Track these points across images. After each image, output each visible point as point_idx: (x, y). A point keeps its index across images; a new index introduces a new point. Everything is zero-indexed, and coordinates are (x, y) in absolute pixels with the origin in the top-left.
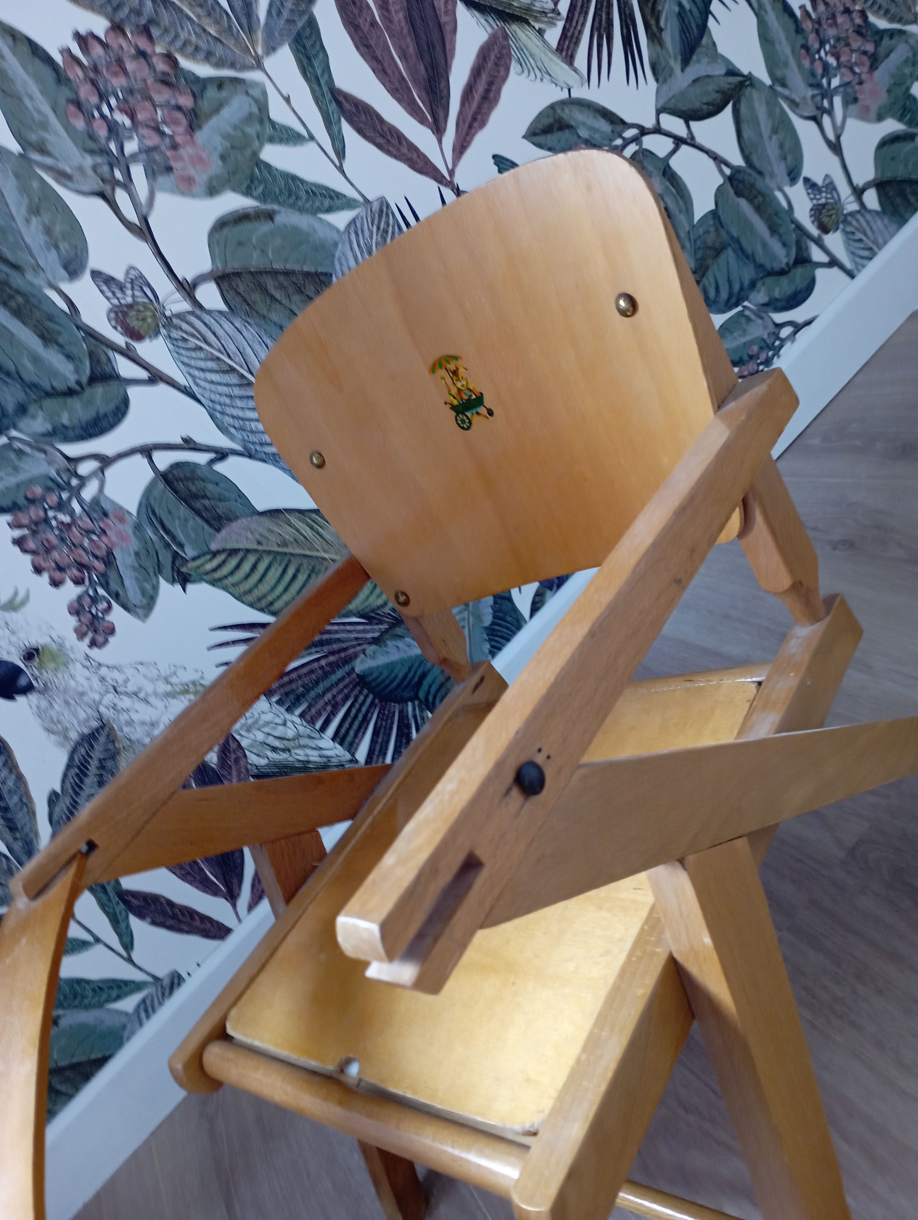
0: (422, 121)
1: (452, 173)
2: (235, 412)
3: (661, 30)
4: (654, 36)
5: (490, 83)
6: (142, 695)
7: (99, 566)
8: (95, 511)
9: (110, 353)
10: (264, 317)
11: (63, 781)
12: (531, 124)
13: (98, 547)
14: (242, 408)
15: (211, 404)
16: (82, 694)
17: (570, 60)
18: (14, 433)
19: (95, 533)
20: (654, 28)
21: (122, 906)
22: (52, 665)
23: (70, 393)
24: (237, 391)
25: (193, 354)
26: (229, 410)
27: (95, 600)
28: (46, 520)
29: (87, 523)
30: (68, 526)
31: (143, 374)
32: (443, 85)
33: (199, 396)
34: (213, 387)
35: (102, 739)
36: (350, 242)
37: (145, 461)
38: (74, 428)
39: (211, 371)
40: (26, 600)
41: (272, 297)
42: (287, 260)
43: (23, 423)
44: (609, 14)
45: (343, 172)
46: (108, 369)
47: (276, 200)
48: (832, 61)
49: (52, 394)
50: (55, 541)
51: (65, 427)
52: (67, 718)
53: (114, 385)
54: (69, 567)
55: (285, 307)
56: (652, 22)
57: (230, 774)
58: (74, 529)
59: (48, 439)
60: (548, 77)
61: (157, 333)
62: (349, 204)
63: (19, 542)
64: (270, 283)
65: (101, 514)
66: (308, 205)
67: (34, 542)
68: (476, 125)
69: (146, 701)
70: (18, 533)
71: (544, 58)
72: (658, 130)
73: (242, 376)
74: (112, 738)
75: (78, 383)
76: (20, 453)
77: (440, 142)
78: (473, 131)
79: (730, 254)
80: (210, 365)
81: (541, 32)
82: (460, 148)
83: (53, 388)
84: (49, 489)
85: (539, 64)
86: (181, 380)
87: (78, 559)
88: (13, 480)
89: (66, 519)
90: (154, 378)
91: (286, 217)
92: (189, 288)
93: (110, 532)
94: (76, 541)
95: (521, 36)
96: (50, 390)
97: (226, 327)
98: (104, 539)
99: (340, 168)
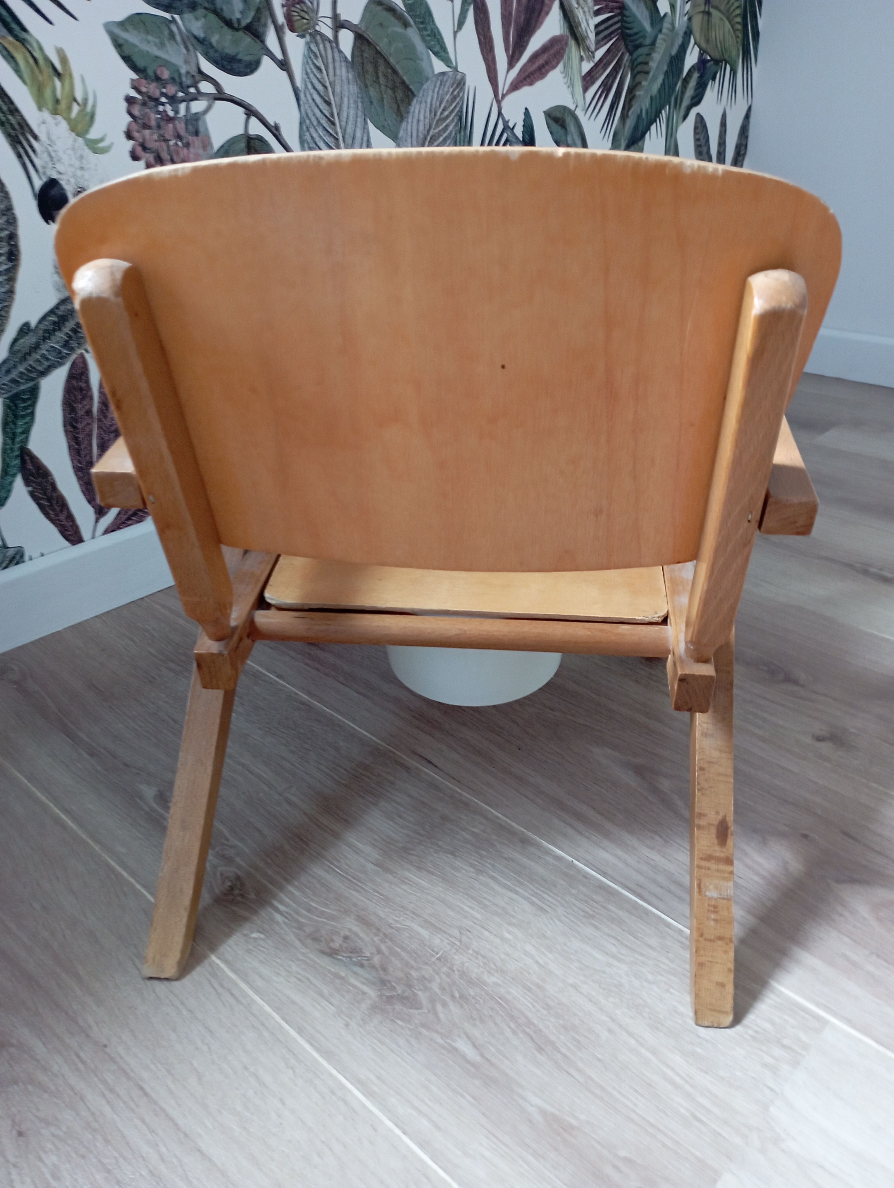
0: (507, 50)
1: (504, 96)
2: (315, 135)
3: (627, 116)
4: (624, 116)
5: (547, 63)
8: (192, 125)
9: (269, 21)
10: (366, 86)
11: (40, 321)
12: (551, 108)
13: (178, 154)
14: (320, 137)
15: (305, 116)
17: (585, 89)
18: (177, 17)
19: (181, 141)
20: (626, 112)
21: (17, 462)
23: (229, 24)
24: (324, 121)
25: (315, 71)
26: (312, 130)
28: (157, 102)
29: (181, 128)
30: (170, 119)
31: (279, 56)
32: (526, 39)
33: (301, 103)
34: (313, 105)
36: (435, 86)
37: (244, 117)
38: (216, 51)
39: (319, 94)
40: (104, 151)
41: (378, 78)
42: (398, 62)
43: (187, 16)
44: (613, 82)
45: (455, 37)
46: (261, 30)
47: (413, 17)
49: (217, 13)
50: (153, 123)
51: (211, 44)
53: (258, 45)
54: (151, 151)
55: (381, 92)
56: (627, 108)
58: (171, 125)
59: (195, 42)
60: (572, 89)
61: (302, 36)
62: (447, 61)
63: (130, 100)
64: (382, 68)
65: (194, 130)
66: (428, 38)
67: (140, 111)
68: (528, 80)
70: (133, 93)
71: (576, 74)
73: (332, 114)
75: (239, 20)
76: (172, 35)
77: (508, 72)
78: (525, 82)
80: (320, 87)
81: (582, 59)
82: (515, 86)
83: (222, 10)
85: (572, 77)
86: (299, 83)
87: (160, 150)
88: (156, 52)
89: (171, 114)
90: (284, 65)
91: (413, 34)
92: (339, 24)
93: (192, 150)
94: (167, 136)
95: (573, 51)
96: (219, 11)
97: (343, 72)
98: (185, 150)
99: (455, 33)
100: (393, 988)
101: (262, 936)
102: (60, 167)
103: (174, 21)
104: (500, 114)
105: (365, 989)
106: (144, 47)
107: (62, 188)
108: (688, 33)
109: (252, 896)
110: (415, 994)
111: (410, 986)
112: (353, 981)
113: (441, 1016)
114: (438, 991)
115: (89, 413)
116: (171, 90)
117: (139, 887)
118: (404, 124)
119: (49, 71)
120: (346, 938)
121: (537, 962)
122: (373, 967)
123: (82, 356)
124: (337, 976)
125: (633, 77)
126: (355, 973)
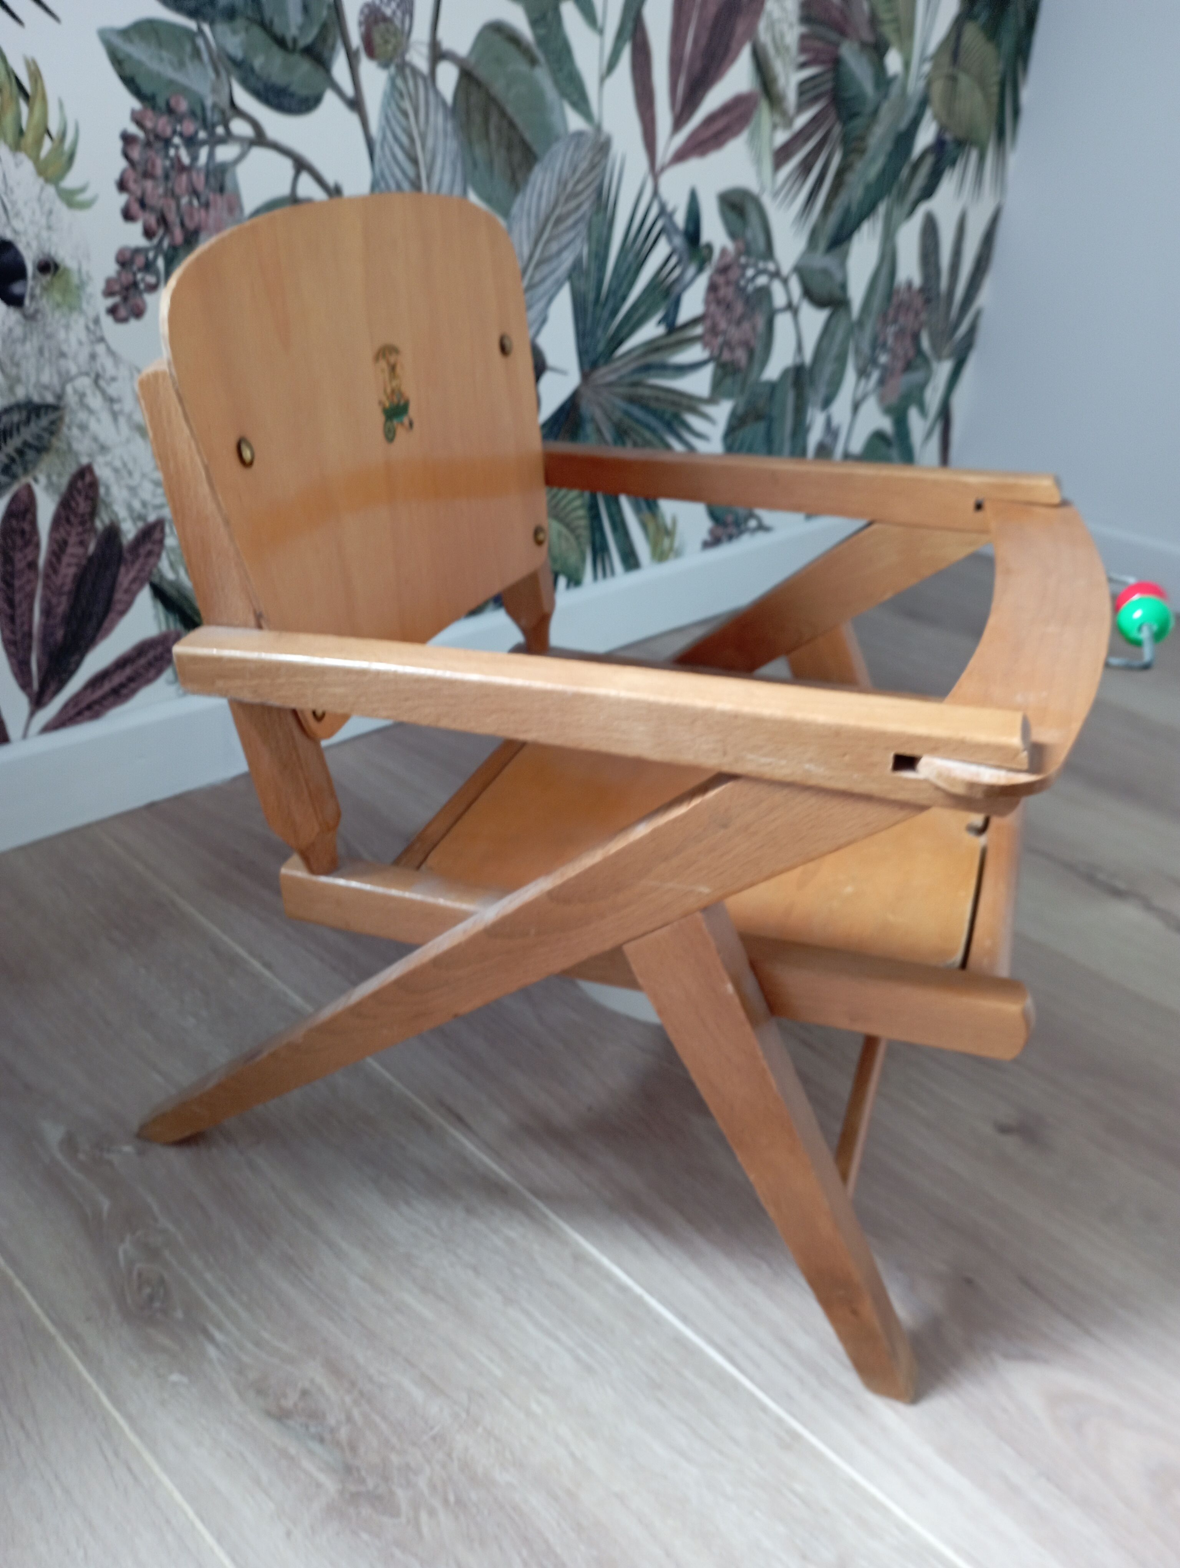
0: (673, 106)
1: (663, 169)
4: (827, 208)
5: (726, 128)
6: (116, 407)
7: (178, 235)
8: (216, 178)
9: (339, 43)
10: (470, 143)
12: (728, 190)
13: (191, 216)
15: (379, 175)
16: (63, 355)
17: (777, 168)
18: (205, 27)
19: (198, 198)
20: (829, 202)
22: (58, 297)
23: (281, 42)
24: (405, 184)
25: (399, 116)
27: (148, 267)
28: (167, 143)
29: (199, 181)
30: (182, 168)
31: (349, 90)
32: (701, 92)
33: (376, 158)
34: (392, 161)
35: (44, 421)
36: (568, 150)
37: (292, 172)
38: (259, 78)
39: (402, 146)
40: (85, 205)
41: (488, 132)
42: (518, 113)
43: (221, 26)
44: (816, 161)
45: (601, 84)
46: (326, 54)
47: (546, 52)
48: (890, 341)
49: (265, 26)
50: (159, 171)
51: (252, 68)
52: (29, 368)
53: (321, 74)
54: (152, 209)
55: (490, 152)
56: (831, 198)
57: (133, 562)
58: (184, 178)
59: (229, 64)
60: (757, 166)
61: (385, 67)
62: (587, 116)
63: (127, 140)
64: (494, 119)
65: (218, 185)
66: (564, 83)
67: (140, 154)
68: (700, 148)
69: (115, 415)
70: (133, 129)
71: (765, 147)
72: (785, 282)
73: (418, 175)
74: (53, 429)
75: (295, 41)
76: (196, 52)
77: (671, 137)
78: (696, 151)
79: (761, 427)
80: (404, 139)
81: (775, 127)
82: (680, 156)
83: (271, 22)
84: (193, 114)
85: (760, 150)
86: (374, 130)
87: (166, 211)
88: (170, 73)
89: (186, 159)
90: (356, 104)
91: (543, 76)
92: (437, 54)
93: (212, 212)
94: (178, 190)
95: (764, 115)
96: (267, 21)
97: (438, 119)
98: (203, 213)
99: (602, 79)
100: (362, 1481)
101: (185, 1380)
102: (17, 224)
103: (201, 31)
104: (656, 193)
105: (322, 1477)
106: (154, 65)
107: (17, 253)
108: (924, 103)
109: (179, 1314)
110: (392, 1493)
111: (386, 1479)
112: (306, 1464)
113: (425, 1530)
114: (426, 1491)
115: (32, 565)
116: (189, 127)
117: (18, 1284)
118: (519, 200)
119: (10, 89)
120: (305, 1393)
121: (572, 1455)
122: (338, 1444)
123: (29, 488)
124: (284, 1453)
125: (845, 156)
126: (311, 1453)
